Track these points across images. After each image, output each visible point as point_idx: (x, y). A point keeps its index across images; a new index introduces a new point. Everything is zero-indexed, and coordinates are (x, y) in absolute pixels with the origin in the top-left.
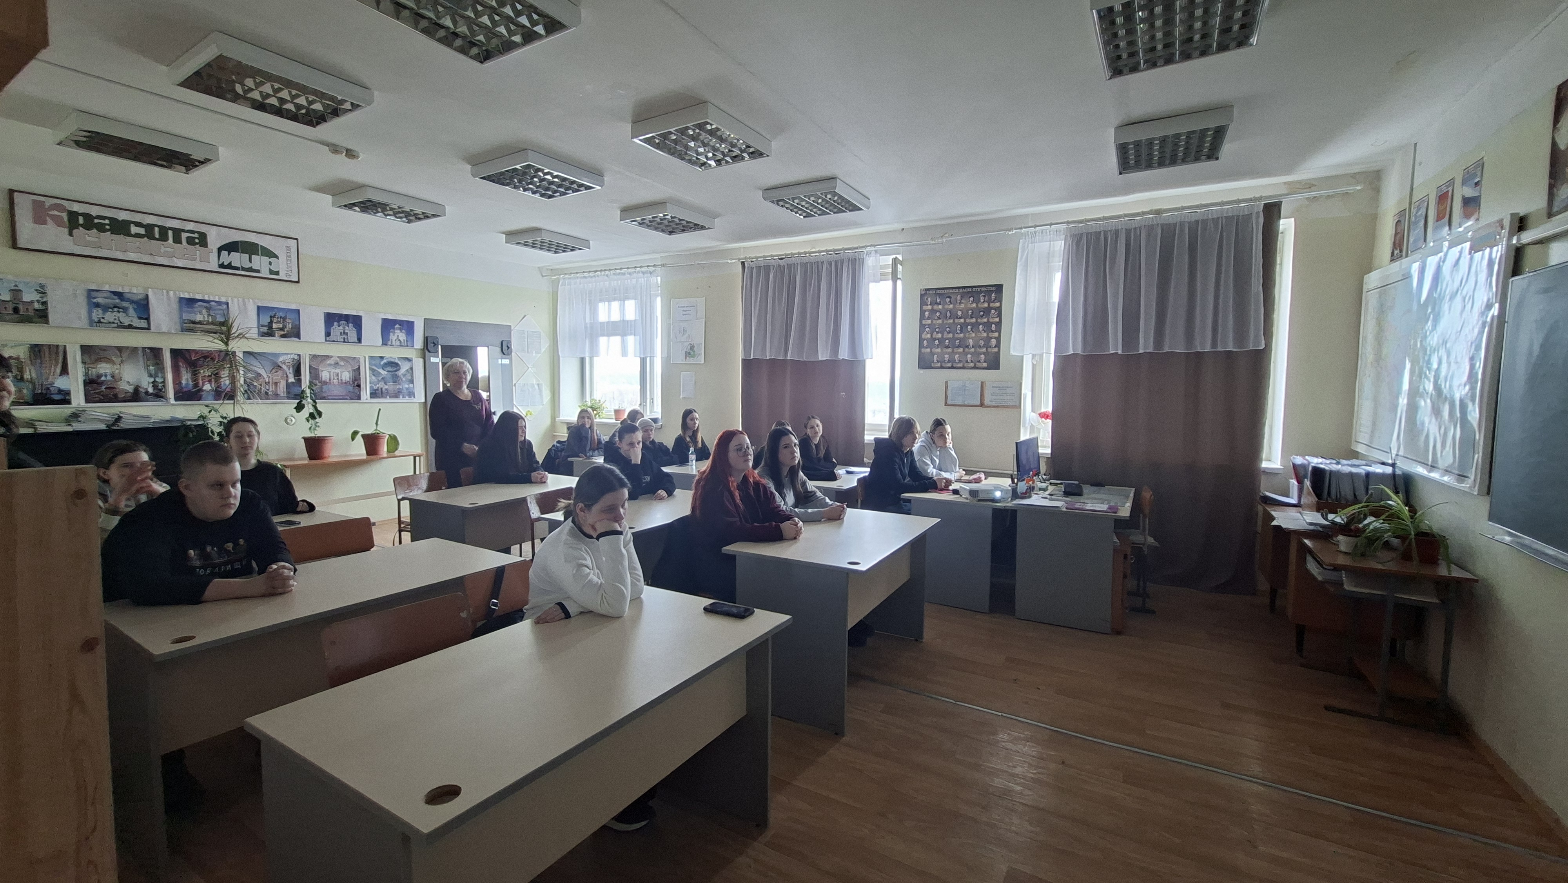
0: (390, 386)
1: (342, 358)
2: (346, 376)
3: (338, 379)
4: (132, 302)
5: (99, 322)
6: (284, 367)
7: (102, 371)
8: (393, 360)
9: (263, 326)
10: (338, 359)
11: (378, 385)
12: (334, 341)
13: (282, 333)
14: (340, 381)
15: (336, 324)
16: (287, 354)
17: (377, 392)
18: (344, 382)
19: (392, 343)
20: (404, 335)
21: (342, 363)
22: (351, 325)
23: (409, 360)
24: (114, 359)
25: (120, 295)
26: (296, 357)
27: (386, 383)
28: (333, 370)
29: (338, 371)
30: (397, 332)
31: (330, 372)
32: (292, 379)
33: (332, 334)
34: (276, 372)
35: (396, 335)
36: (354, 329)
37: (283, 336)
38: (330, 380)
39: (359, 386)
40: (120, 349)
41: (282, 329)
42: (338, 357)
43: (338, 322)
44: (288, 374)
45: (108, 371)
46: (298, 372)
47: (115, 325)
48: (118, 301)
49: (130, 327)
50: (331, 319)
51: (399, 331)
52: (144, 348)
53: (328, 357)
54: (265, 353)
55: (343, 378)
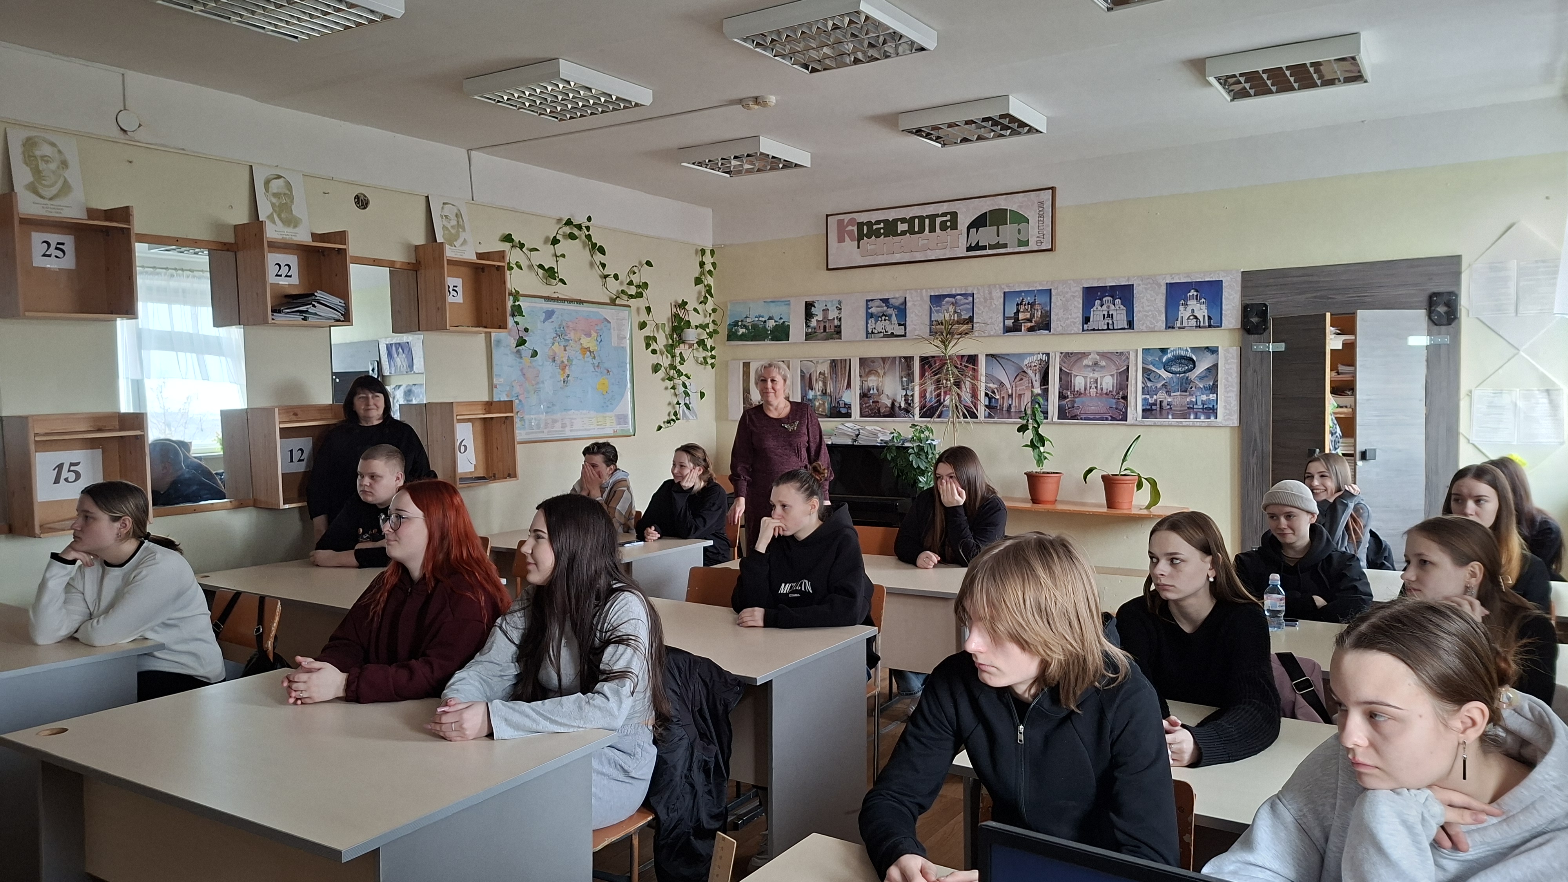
0: (1177, 399)
1: (1103, 355)
2: (1108, 382)
3: (1096, 387)
4: (895, 308)
5: (872, 333)
6: (1030, 372)
7: (871, 385)
8: (1183, 353)
9: (1009, 318)
10: (1098, 357)
11: (1155, 397)
12: (1094, 330)
13: (1029, 325)
14: (1099, 391)
15: (1098, 302)
16: (1033, 354)
17: (1154, 407)
18: (1105, 391)
19: (1182, 323)
20: (1204, 307)
21: (1103, 363)
22: (1118, 301)
23: (1213, 351)
24: (879, 371)
25: (885, 301)
26: (1044, 358)
27: (1168, 393)
28: (1091, 375)
29: (1096, 375)
30: (1192, 303)
31: (1085, 378)
32: (1037, 390)
33: (1091, 320)
34: (1022, 379)
35: (1189, 309)
36: (1122, 307)
37: (1031, 329)
38: (1086, 389)
39: (1125, 398)
40: (884, 359)
41: (1030, 320)
42: (1098, 354)
43: (1101, 299)
44: (1034, 382)
45: (875, 385)
46: (1045, 381)
47: (882, 335)
48: (885, 308)
49: (893, 335)
50: (1092, 295)
51: (1195, 302)
52: (900, 358)
53: (1084, 355)
54: (1008, 355)
55: (1104, 386)
